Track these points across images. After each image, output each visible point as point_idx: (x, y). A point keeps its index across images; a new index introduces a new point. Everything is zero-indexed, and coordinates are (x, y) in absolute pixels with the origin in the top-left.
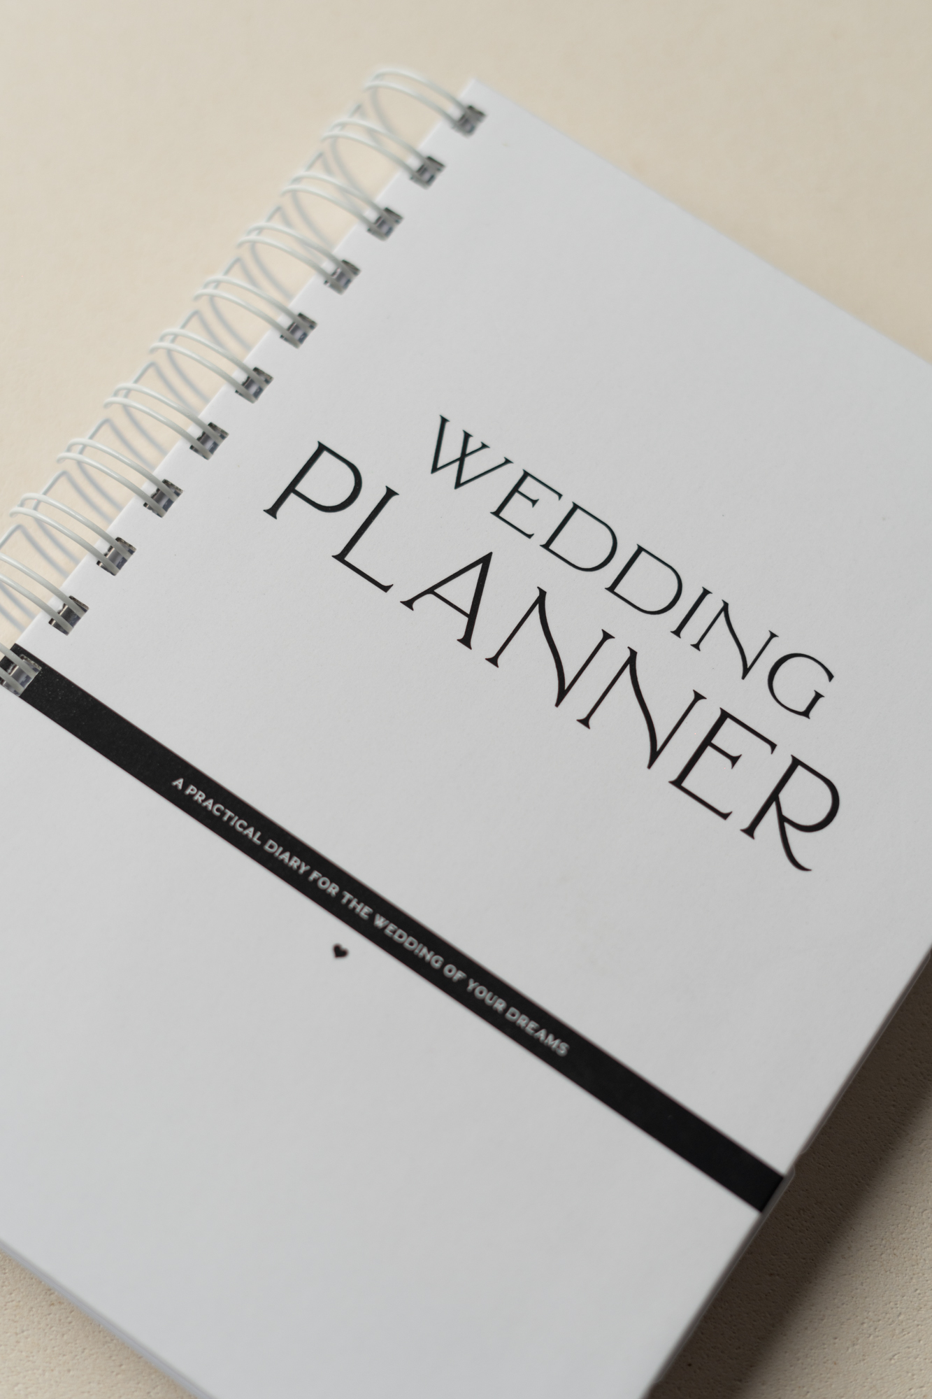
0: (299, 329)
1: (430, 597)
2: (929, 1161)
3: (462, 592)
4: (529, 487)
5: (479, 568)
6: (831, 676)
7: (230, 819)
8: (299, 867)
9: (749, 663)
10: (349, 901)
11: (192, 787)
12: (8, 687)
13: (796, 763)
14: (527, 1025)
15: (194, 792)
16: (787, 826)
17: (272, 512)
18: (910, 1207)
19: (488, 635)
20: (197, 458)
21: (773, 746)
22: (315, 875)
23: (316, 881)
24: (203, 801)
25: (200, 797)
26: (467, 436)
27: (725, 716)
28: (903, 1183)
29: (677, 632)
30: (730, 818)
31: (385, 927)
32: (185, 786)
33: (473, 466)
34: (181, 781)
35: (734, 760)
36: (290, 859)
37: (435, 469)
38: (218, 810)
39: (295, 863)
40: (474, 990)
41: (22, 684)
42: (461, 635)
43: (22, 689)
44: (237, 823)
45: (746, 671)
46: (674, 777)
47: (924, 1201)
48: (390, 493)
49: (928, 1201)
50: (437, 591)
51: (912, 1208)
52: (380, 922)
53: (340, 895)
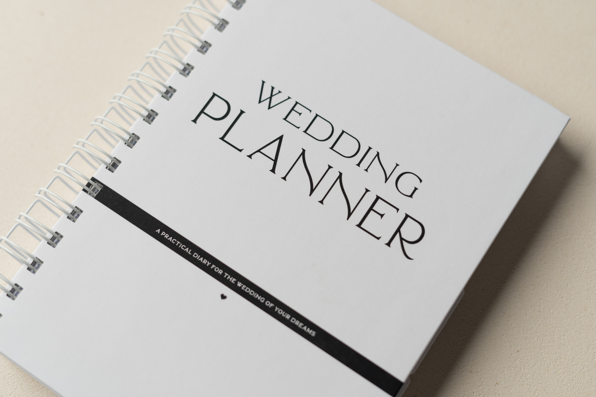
0: (204, 47)
1: (258, 153)
2: (466, 376)
3: (271, 151)
4: (298, 108)
5: (278, 141)
6: (421, 181)
7: (179, 244)
8: (207, 263)
9: (388, 176)
10: (227, 276)
11: (163, 232)
12: (90, 194)
13: (407, 216)
14: (299, 324)
15: (164, 234)
16: (404, 242)
17: (195, 121)
18: (459, 394)
19: (282, 168)
20: (165, 100)
21: (398, 210)
22: (213, 266)
23: (214, 268)
24: (168, 238)
25: (167, 236)
26: (273, 88)
27: (378, 198)
28: (456, 385)
29: (358, 165)
30: (380, 239)
31: (242, 286)
32: (161, 232)
33: (275, 100)
34: (159, 230)
35: (382, 216)
36: (203, 260)
37: (260, 102)
38: (174, 241)
39: (205, 262)
40: (277, 311)
41: (96, 193)
42: (271, 169)
43: (95, 195)
44: (182, 246)
45: (387, 179)
46: (358, 223)
47: (464, 392)
48: (242, 112)
49: (466, 392)
50: (261, 151)
51: (459, 395)
52: (239, 284)
53: (223, 274)
